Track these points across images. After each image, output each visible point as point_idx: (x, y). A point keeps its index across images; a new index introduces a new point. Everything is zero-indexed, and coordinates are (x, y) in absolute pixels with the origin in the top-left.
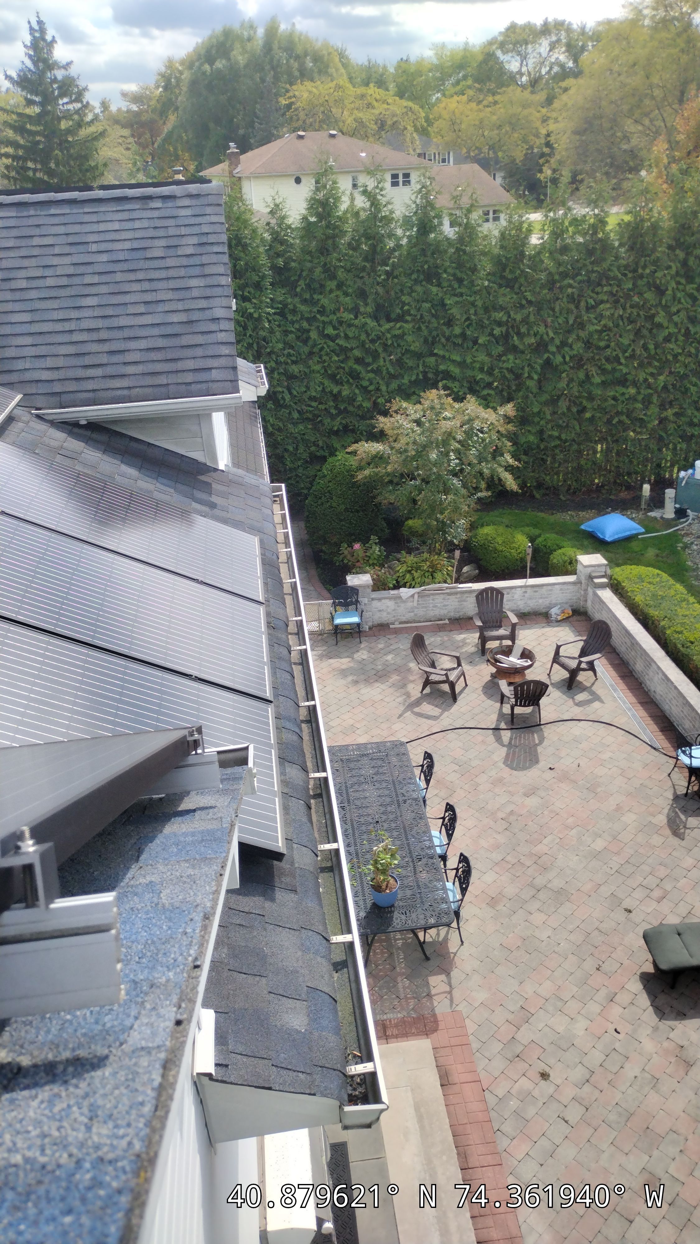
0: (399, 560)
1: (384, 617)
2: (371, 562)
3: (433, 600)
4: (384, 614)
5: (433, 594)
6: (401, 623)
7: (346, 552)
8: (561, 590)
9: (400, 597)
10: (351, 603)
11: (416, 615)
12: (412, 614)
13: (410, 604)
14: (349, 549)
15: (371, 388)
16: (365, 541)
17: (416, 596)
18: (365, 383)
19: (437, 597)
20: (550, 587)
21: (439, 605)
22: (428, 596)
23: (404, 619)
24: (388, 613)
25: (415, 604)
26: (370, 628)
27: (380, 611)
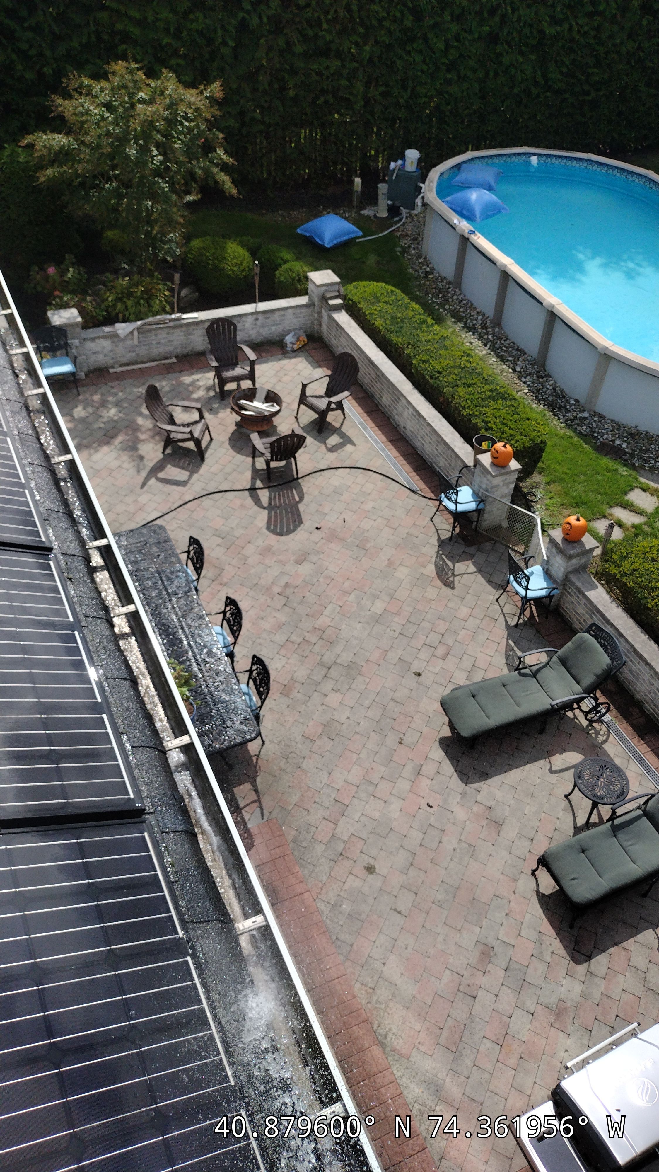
0: (104, 283)
1: (101, 360)
2: (71, 288)
3: (156, 335)
4: (101, 357)
5: (155, 329)
6: (121, 365)
7: (38, 277)
8: (294, 314)
9: (117, 335)
10: (60, 347)
11: (137, 355)
12: (134, 354)
13: (129, 343)
14: (42, 273)
16: (59, 262)
17: (136, 333)
19: (160, 331)
20: (282, 312)
21: (163, 341)
22: (150, 331)
23: (124, 360)
24: (105, 355)
25: (136, 342)
26: (87, 375)
27: (95, 353)
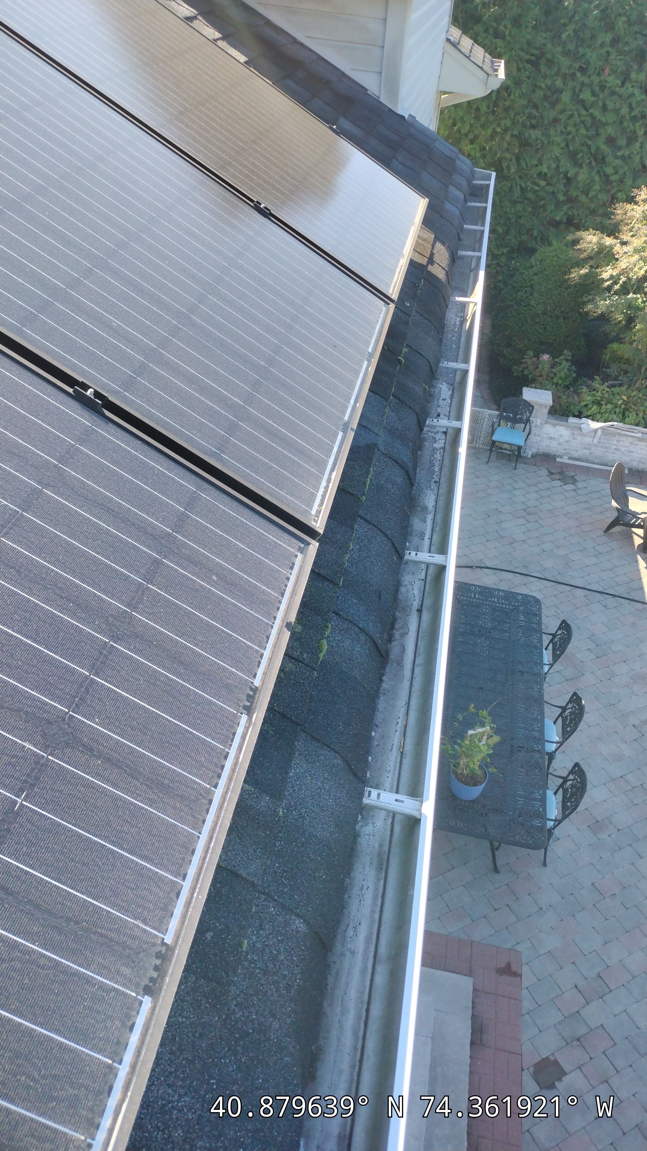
2: (555, 380)
3: (618, 441)
4: (554, 444)
5: (620, 434)
6: (570, 458)
7: (530, 362)
9: (580, 429)
10: (521, 421)
11: (591, 453)
12: (588, 452)
13: (588, 440)
14: (535, 359)
15: (614, 178)
16: (555, 354)
17: (599, 432)
18: (609, 170)
19: (624, 439)
23: (575, 455)
